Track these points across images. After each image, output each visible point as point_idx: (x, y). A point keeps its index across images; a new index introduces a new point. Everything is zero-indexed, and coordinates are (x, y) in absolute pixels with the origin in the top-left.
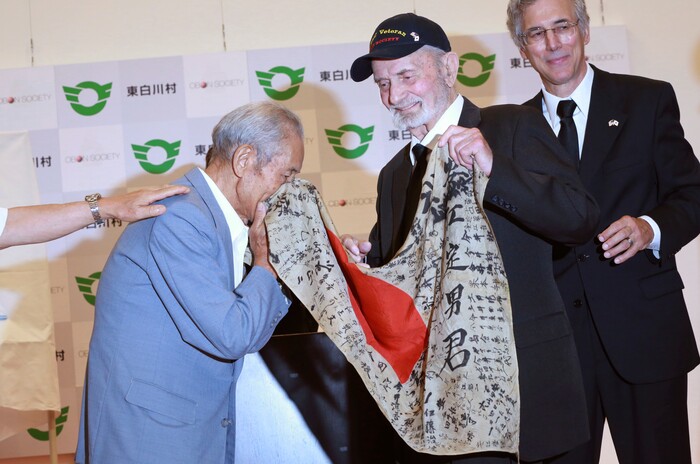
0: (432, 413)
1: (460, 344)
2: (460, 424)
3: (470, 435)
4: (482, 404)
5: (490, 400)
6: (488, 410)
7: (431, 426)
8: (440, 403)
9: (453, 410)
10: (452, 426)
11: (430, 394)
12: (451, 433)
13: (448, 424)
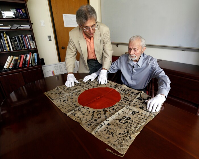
0: (105, 124)
1: (127, 120)
2: (109, 133)
3: (108, 138)
4: (120, 134)
5: (123, 134)
6: (120, 136)
7: (101, 126)
8: (109, 124)
9: (110, 129)
10: (106, 132)
11: (108, 120)
12: (104, 133)
13: (106, 130)
